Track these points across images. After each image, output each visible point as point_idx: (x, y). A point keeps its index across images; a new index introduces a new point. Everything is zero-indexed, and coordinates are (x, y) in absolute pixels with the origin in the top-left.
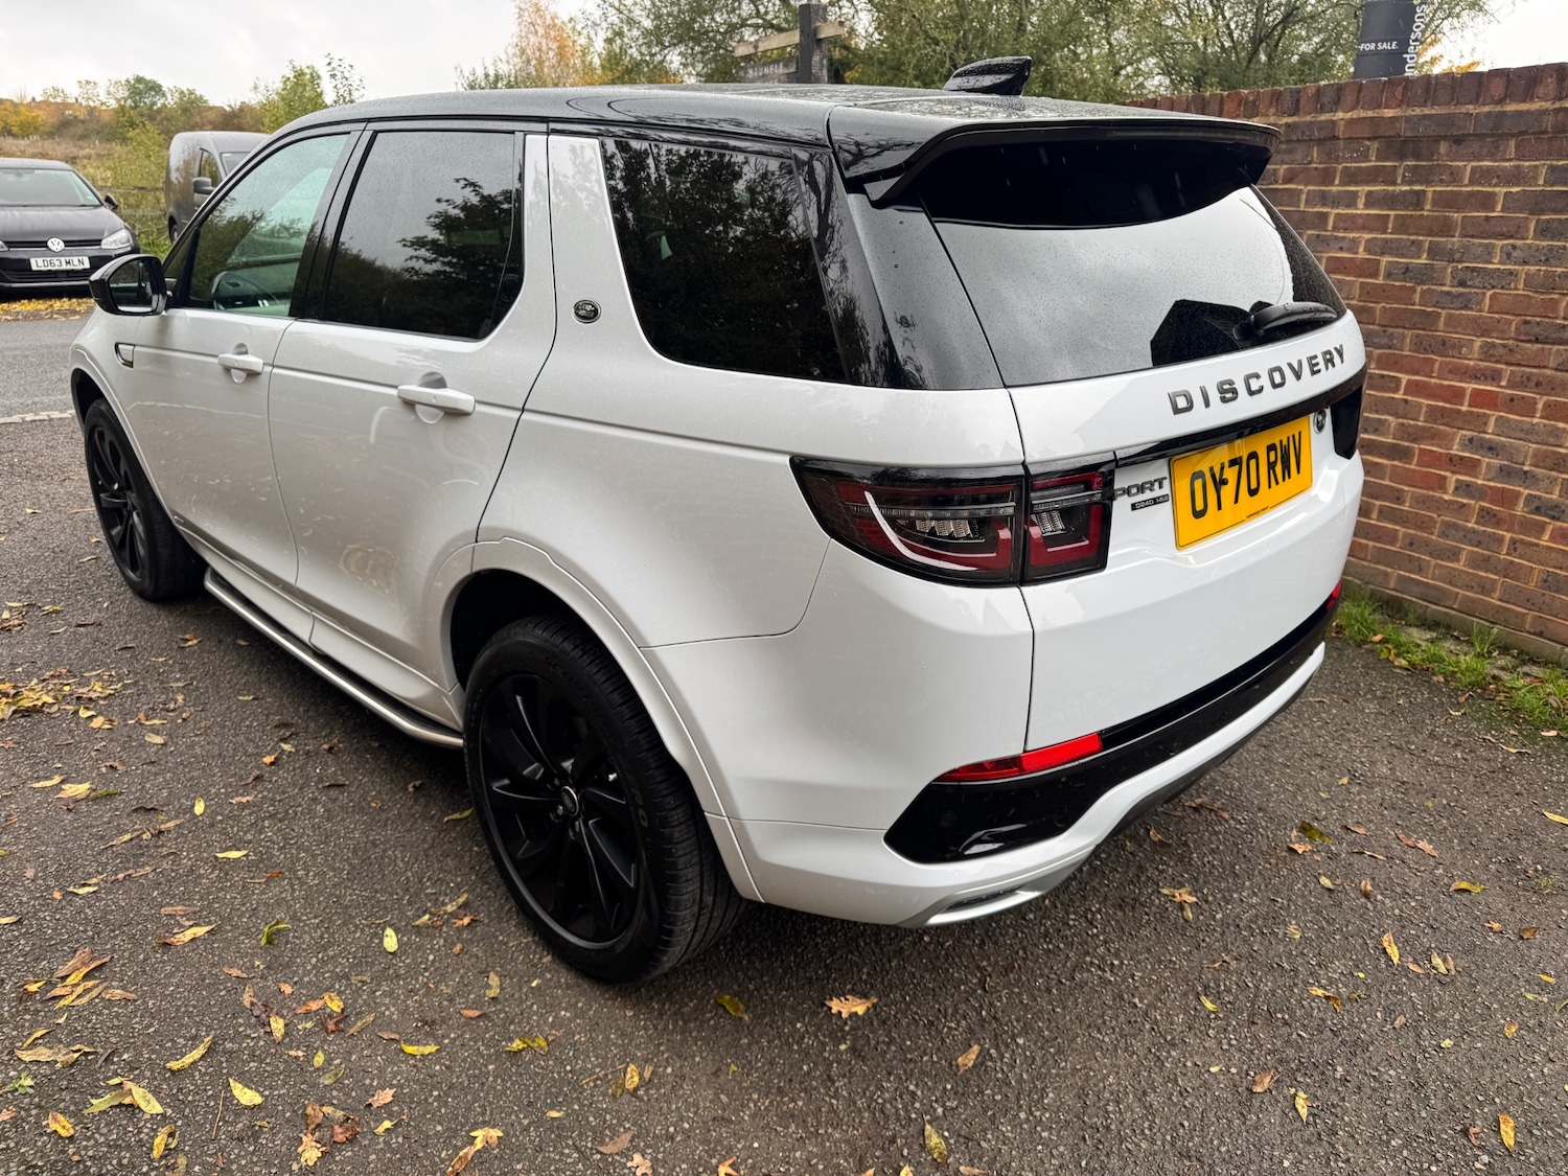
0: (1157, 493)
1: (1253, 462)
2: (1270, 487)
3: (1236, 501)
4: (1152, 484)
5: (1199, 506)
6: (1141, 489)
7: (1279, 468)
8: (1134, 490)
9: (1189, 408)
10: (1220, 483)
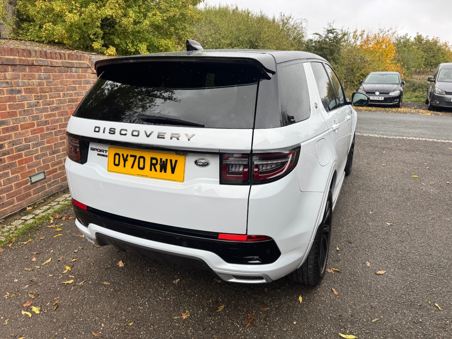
0: (104, 154)
1: (142, 160)
2: (151, 170)
3: (132, 167)
4: (104, 151)
5: (117, 162)
6: (100, 151)
7: (158, 167)
8: (99, 150)
9: (98, 132)
10: (125, 160)
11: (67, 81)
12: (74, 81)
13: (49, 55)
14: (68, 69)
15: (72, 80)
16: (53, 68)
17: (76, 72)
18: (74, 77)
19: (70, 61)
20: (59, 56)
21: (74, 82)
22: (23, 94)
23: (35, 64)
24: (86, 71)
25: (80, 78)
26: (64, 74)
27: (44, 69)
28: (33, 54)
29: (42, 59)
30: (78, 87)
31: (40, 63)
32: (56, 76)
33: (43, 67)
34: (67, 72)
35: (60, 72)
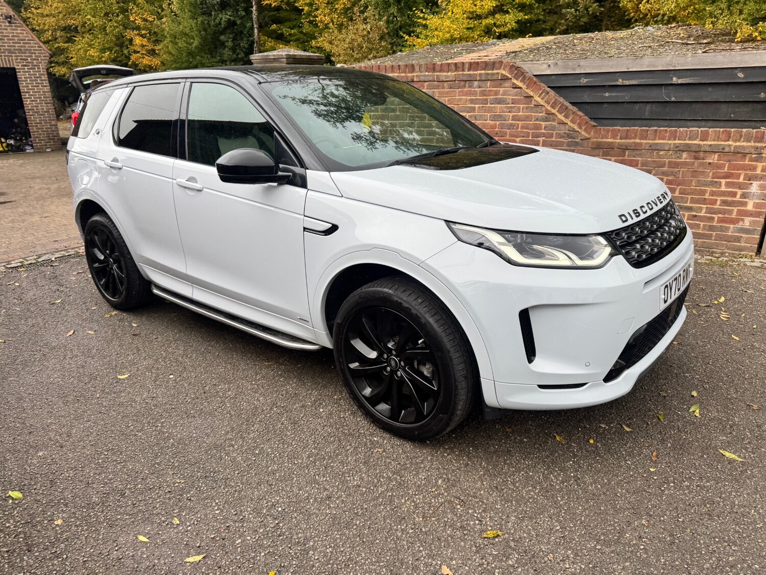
11: (460, 100)
12: (472, 99)
13: (437, 68)
14: (465, 84)
15: (469, 98)
16: (440, 83)
17: (480, 87)
18: (475, 94)
19: (471, 72)
20: (453, 68)
21: (472, 101)
22: (398, 113)
23: (415, 80)
24: (501, 85)
25: (485, 95)
26: (457, 90)
27: (428, 86)
28: (417, 68)
29: (427, 73)
30: (479, 107)
31: (422, 78)
32: (443, 93)
33: (427, 83)
34: (465, 87)
35: (451, 88)
